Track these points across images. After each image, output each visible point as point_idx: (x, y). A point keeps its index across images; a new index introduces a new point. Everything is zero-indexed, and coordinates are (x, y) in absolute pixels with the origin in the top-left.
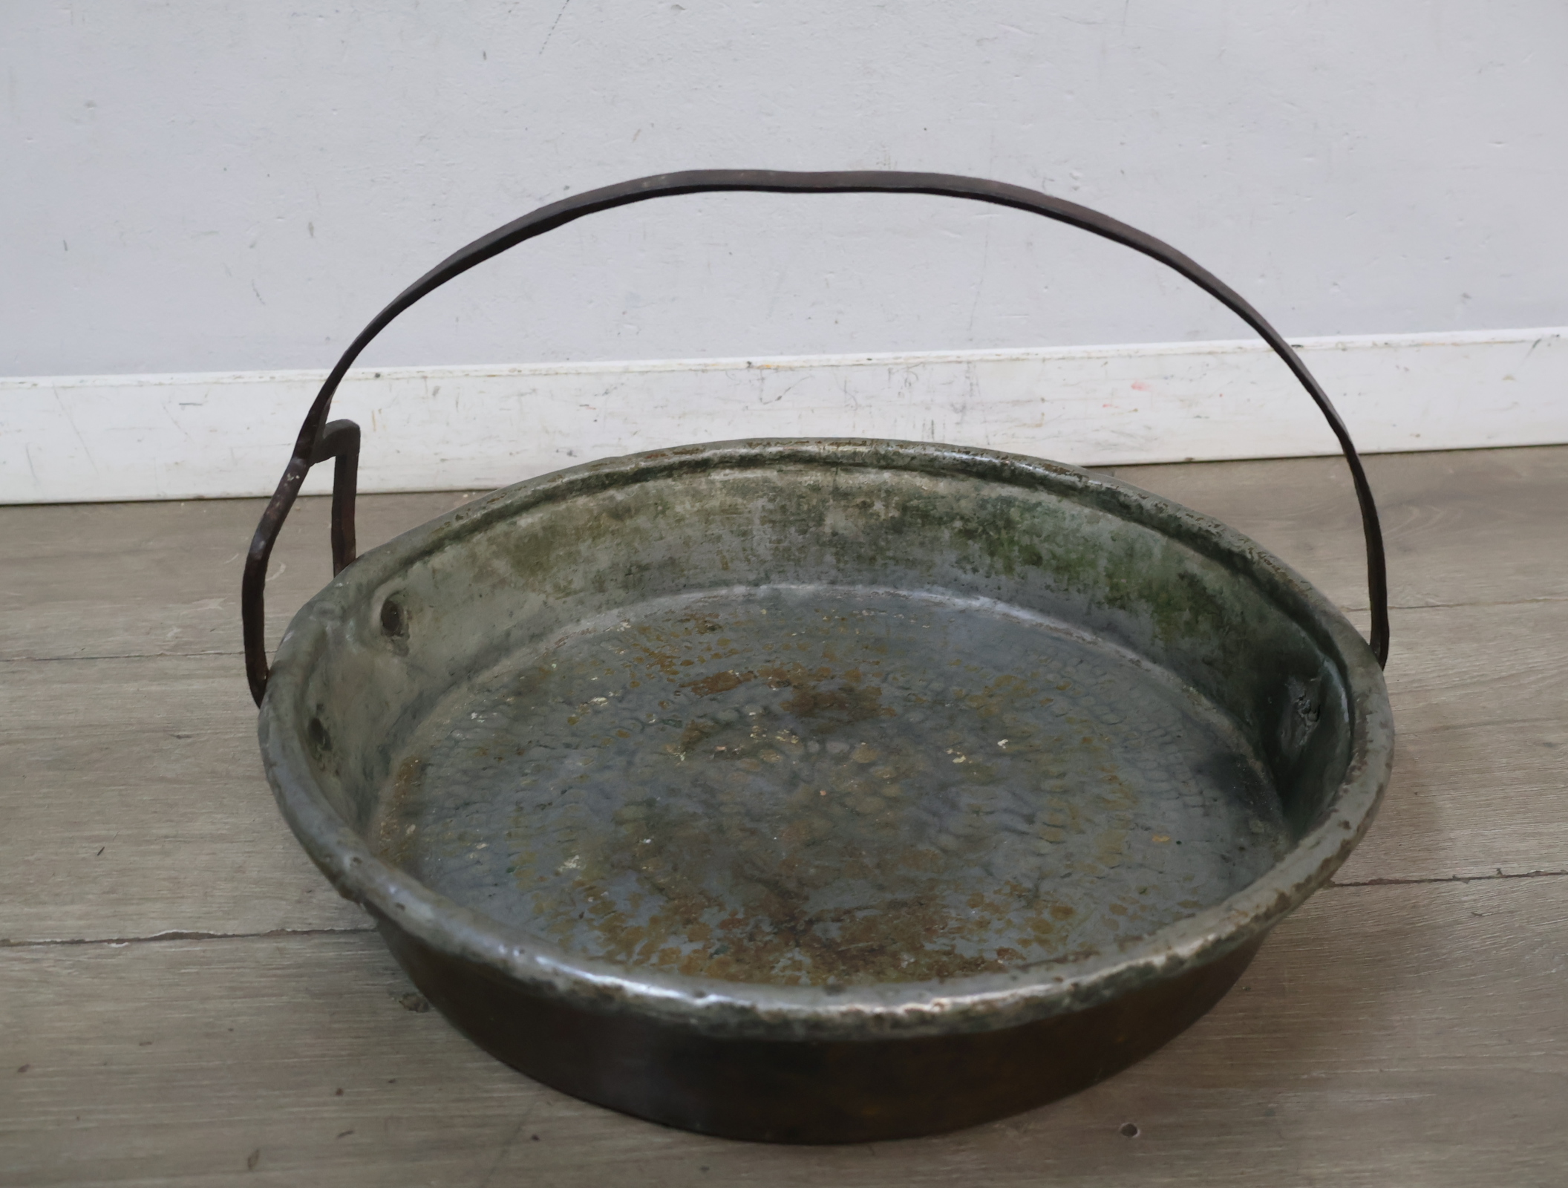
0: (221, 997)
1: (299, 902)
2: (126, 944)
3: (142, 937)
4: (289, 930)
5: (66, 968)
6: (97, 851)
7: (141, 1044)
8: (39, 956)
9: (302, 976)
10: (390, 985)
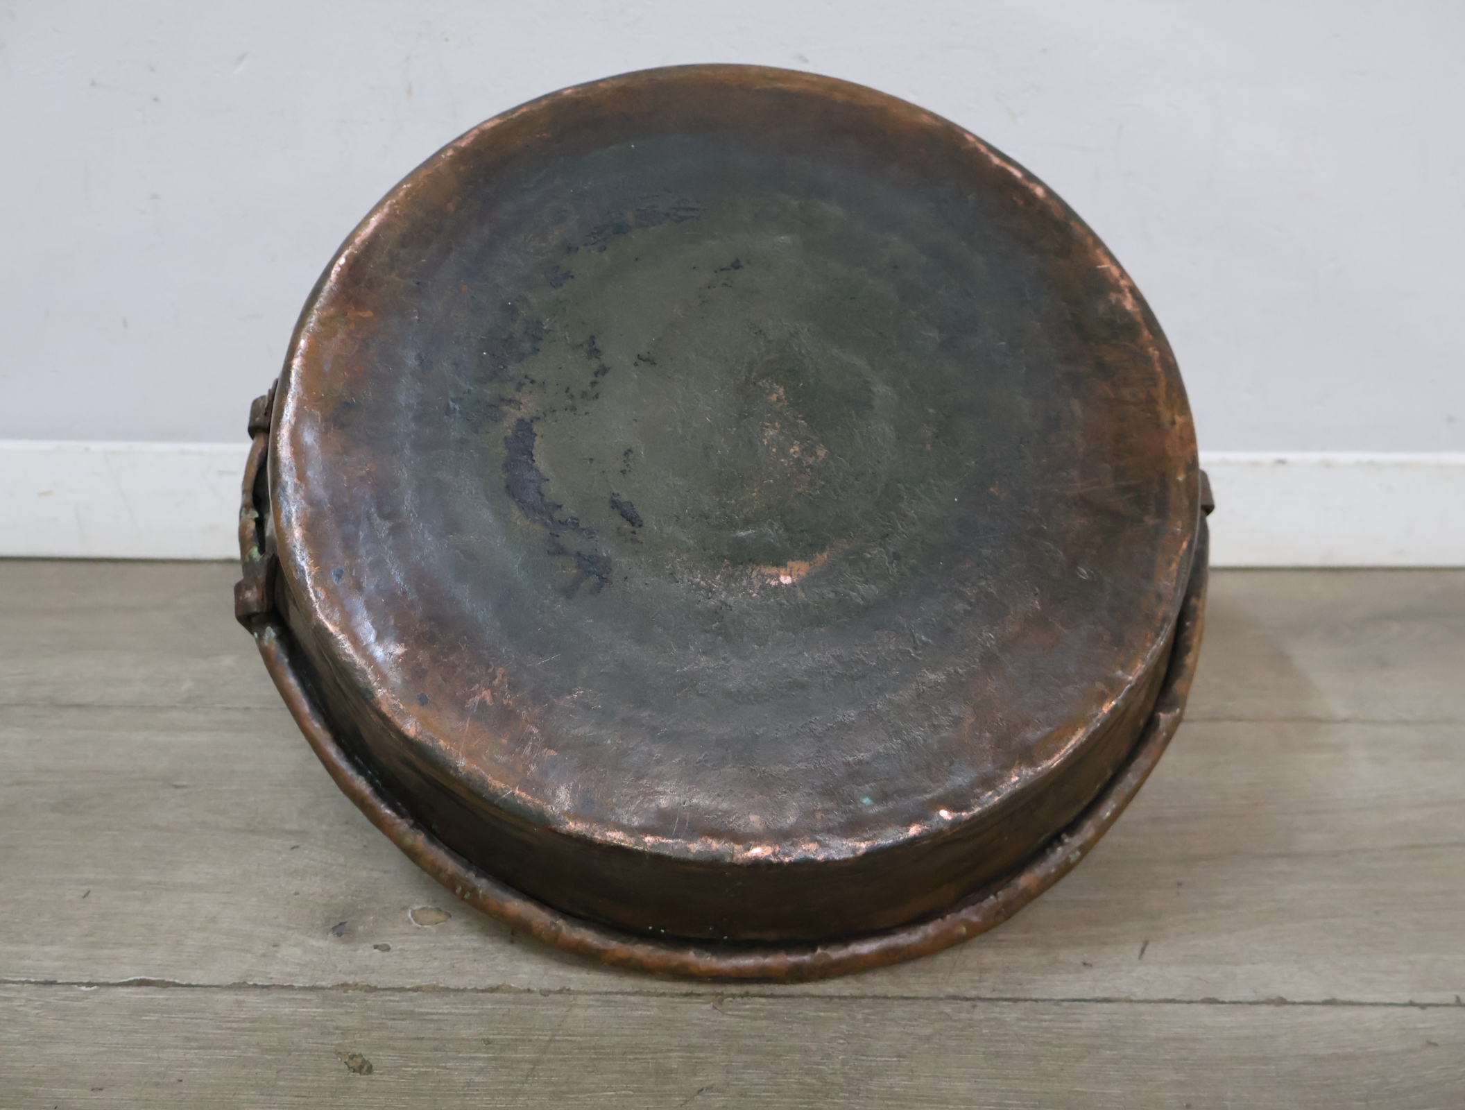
0: (176, 1047)
1: (264, 955)
2: (95, 987)
3: (111, 981)
4: (251, 983)
5: (35, 1008)
6: (83, 894)
7: (92, 1090)
8: (12, 994)
9: (255, 1031)
10: (339, 1045)
